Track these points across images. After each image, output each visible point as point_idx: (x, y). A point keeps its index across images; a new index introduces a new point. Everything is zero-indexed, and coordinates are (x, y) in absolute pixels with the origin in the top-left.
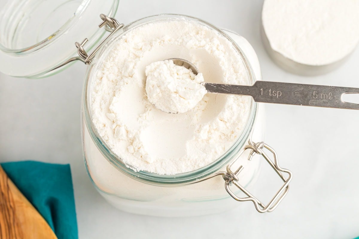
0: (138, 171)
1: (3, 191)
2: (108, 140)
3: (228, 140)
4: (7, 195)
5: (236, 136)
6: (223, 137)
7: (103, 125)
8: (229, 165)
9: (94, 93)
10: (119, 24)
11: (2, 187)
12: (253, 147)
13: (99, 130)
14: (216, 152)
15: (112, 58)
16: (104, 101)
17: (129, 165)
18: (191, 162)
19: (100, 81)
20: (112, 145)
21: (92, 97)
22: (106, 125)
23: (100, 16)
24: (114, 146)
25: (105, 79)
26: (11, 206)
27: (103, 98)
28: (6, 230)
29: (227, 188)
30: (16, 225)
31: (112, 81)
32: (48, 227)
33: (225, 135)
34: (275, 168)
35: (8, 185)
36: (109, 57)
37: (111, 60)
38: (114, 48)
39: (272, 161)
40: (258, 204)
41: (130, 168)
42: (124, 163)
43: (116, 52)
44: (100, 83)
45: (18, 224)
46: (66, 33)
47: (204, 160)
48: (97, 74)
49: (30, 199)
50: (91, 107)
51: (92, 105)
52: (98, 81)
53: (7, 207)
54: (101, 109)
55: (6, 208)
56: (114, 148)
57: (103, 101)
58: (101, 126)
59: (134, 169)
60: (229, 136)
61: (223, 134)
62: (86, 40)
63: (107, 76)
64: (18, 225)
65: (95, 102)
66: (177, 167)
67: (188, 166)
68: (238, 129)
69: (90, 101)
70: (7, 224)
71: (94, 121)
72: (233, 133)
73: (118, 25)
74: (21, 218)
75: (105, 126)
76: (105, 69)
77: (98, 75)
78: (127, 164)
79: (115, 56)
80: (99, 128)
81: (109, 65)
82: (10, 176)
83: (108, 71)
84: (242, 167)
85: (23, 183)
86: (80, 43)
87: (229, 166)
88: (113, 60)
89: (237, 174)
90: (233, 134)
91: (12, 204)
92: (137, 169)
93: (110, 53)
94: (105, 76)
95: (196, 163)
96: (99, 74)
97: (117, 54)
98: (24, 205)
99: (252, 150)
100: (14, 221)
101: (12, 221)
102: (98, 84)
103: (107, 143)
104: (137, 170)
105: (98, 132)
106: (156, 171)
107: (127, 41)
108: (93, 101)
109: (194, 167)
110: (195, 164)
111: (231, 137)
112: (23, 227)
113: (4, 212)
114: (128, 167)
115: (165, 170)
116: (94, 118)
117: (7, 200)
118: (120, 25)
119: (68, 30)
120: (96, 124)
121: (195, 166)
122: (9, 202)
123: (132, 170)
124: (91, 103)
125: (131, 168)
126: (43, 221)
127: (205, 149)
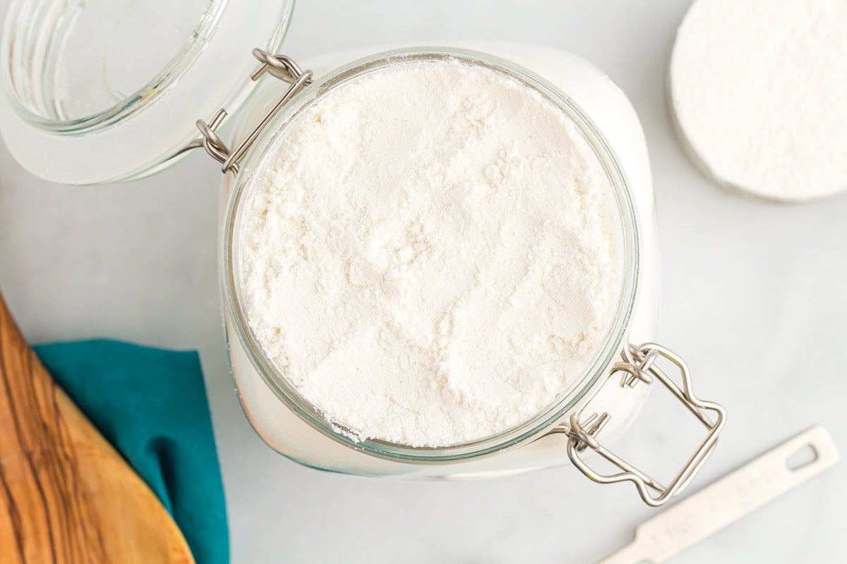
0: (363, 440)
1: (47, 419)
2: (287, 366)
3: (572, 355)
4: (54, 429)
5: (590, 348)
6: (560, 348)
7: (274, 331)
8: (575, 413)
9: (248, 250)
10: (300, 73)
11: (44, 411)
12: (631, 369)
13: (264, 344)
14: (544, 388)
15: (287, 164)
16: (274, 270)
17: (339, 426)
18: (485, 413)
19: (261, 221)
20: (298, 379)
21: (244, 261)
22: (282, 332)
23: (254, 53)
24: (302, 380)
25: (272, 217)
26: (66, 456)
27: (271, 261)
28: (58, 508)
29: (571, 455)
30: (80, 498)
31: (291, 217)
32: (157, 504)
33: (564, 342)
34: (685, 398)
35: (56, 406)
36: (280, 161)
37: (286, 168)
38: (291, 137)
39: (678, 385)
40: (645, 483)
41: (341, 435)
42: (329, 421)
43: (296, 148)
44: (263, 225)
45: (85, 496)
46: (172, 86)
47: (516, 409)
48: (254, 202)
49: (110, 437)
50: (243, 286)
51: (246, 280)
52: (257, 219)
53: (57, 456)
54: (269, 291)
55: (56, 462)
56: (302, 386)
57: (271, 270)
58: (270, 333)
59: (351, 436)
60: (574, 345)
61: (560, 341)
62: (223, 114)
63: (278, 209)
64: (87, 498)
65: (252, 274)
66: (453, 426)
67: (479, 423)
68: (596, 328)
69: (241, 269)
70: (59, 495)
71: (252, 324)
72: (583, 339)
73: (299, 75)
74: (92, 484)
75: (278, 331)
76: (272, 189)
77: (256, 205)
78: (335, 424)
79: (294, 159)
80: (266, 338)
81: (281, 179)
82: (59, 380)
83: (280, 194)
84: (605, 416)
85: (92, 397)
86: (208, 122)
87: (577, 414)
88: (291, 168)
89: (595, 434)
90: (583, 342)
91: (68, 450)
92: (360, 436)
93: (281, 149)
94: (272, 209)
95: (498, 415)
96: (259, 202)
97: (299, 154)
98: (97, 452)
99: (630, 375)
100: (76, 488)
101: (70, 488)
102: (257, 228)
103: (285, 372)
104: (359, 439)
105: (264, 348)
106: (405, 439)
107: (322, 121)
108: (248, 270)
109: (494, 425)
110: (495, 419)
111: (580, 349)
112: (98, 503)
113: (51, 468)
114: (338, 430)
115: (425, 434)
116: (251, 316)
117: (57, 441)
118: (303, 74)
119: (178, 79)
120: (258, 329)
121: (497, 423)
122: (62, 445)
123: (347, 438)
124: (242, 276)
125: (345, 434)
126: (144, 489)
127: (518, 381)
